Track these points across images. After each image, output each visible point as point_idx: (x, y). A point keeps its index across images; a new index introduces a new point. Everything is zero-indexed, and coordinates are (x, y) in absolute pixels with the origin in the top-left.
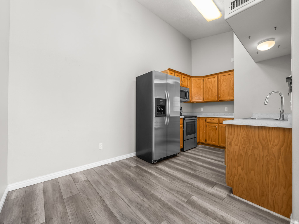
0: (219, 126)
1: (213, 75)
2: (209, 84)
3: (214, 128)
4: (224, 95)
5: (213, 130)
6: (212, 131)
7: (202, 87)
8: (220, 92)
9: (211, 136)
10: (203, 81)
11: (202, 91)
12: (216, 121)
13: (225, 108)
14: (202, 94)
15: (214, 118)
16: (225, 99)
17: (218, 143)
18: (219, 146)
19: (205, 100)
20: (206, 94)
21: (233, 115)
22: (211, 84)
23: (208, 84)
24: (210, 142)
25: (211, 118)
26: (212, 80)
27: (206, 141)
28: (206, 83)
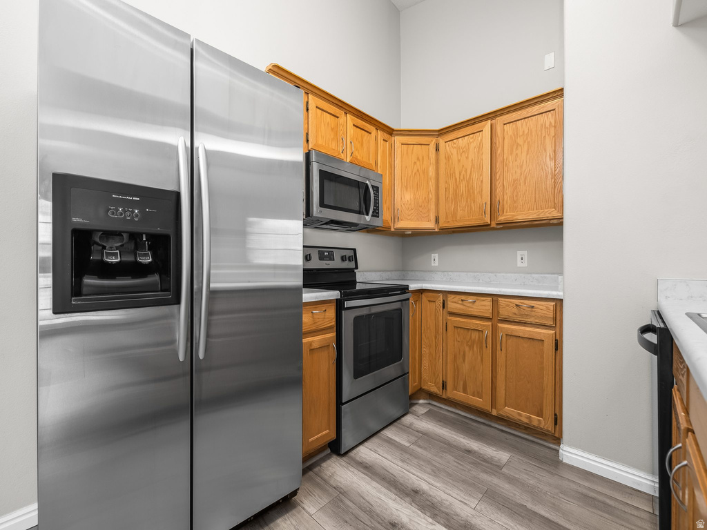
0: (494, 330)
1: (473, 124)
2: (459, 161)
3: (475, 335)
4: (515, 202)
5: (471, 347)
6: (467, 349)
7: (432, 173)
8: (499, 190)
9: (465, 368)
10: (437, 149)
11: (432, 187)
12: (485, 307)
13: (519, 254)
14: (434, 200)
15: (474, 298)
16: (520, 216)
17: (493, 404)
18: (494, 413)
19: (443, 224)
20: (447, 199)
21: (560, 287)
22: (467, 158)
23: (455, 157)
24: (459, 395)
25: (463, 297)
26: (468, 144)
27: (444, 386)
28: (448, 158)
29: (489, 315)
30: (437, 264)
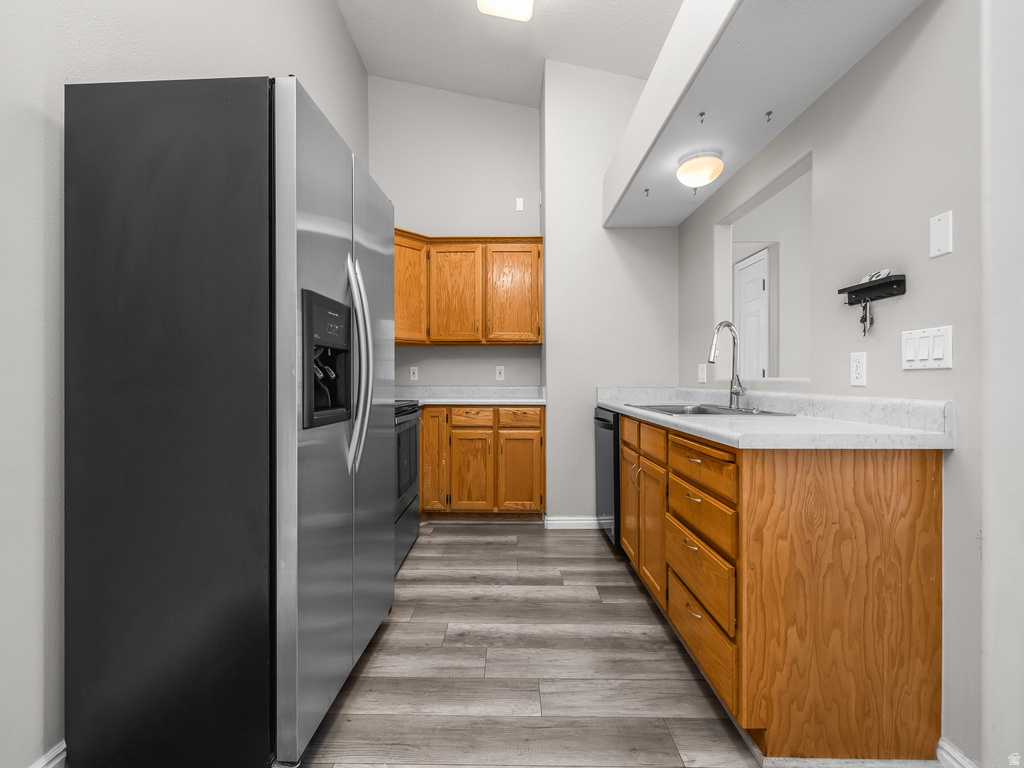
0: (497, 436)
1: (465, 242)
2: (452, 275)
3: (479, 444)
4: (502, 323)
5: (475, 456)
6: (471, 458)
7: (423, 282)
8: (489, 310)
9: (470, 476)
10: (428, 257)
11: (424, 298)
12: (486, 417)
13: (498, 368)
14: (425, 310)
15: (477, 409)
16: (508, 335)
17: (496, 503)
18: (496, 510)
19: (435, 337)
20: (439, 311)
21: (544, 395)
22: (460, 274)
23: (447, 271)
24: (464, 504)
25: (468, 409)
26: (461, 260)
27: (449, 500)
28: (440, 269)
29: (490, 424)
30: (416, 378)
